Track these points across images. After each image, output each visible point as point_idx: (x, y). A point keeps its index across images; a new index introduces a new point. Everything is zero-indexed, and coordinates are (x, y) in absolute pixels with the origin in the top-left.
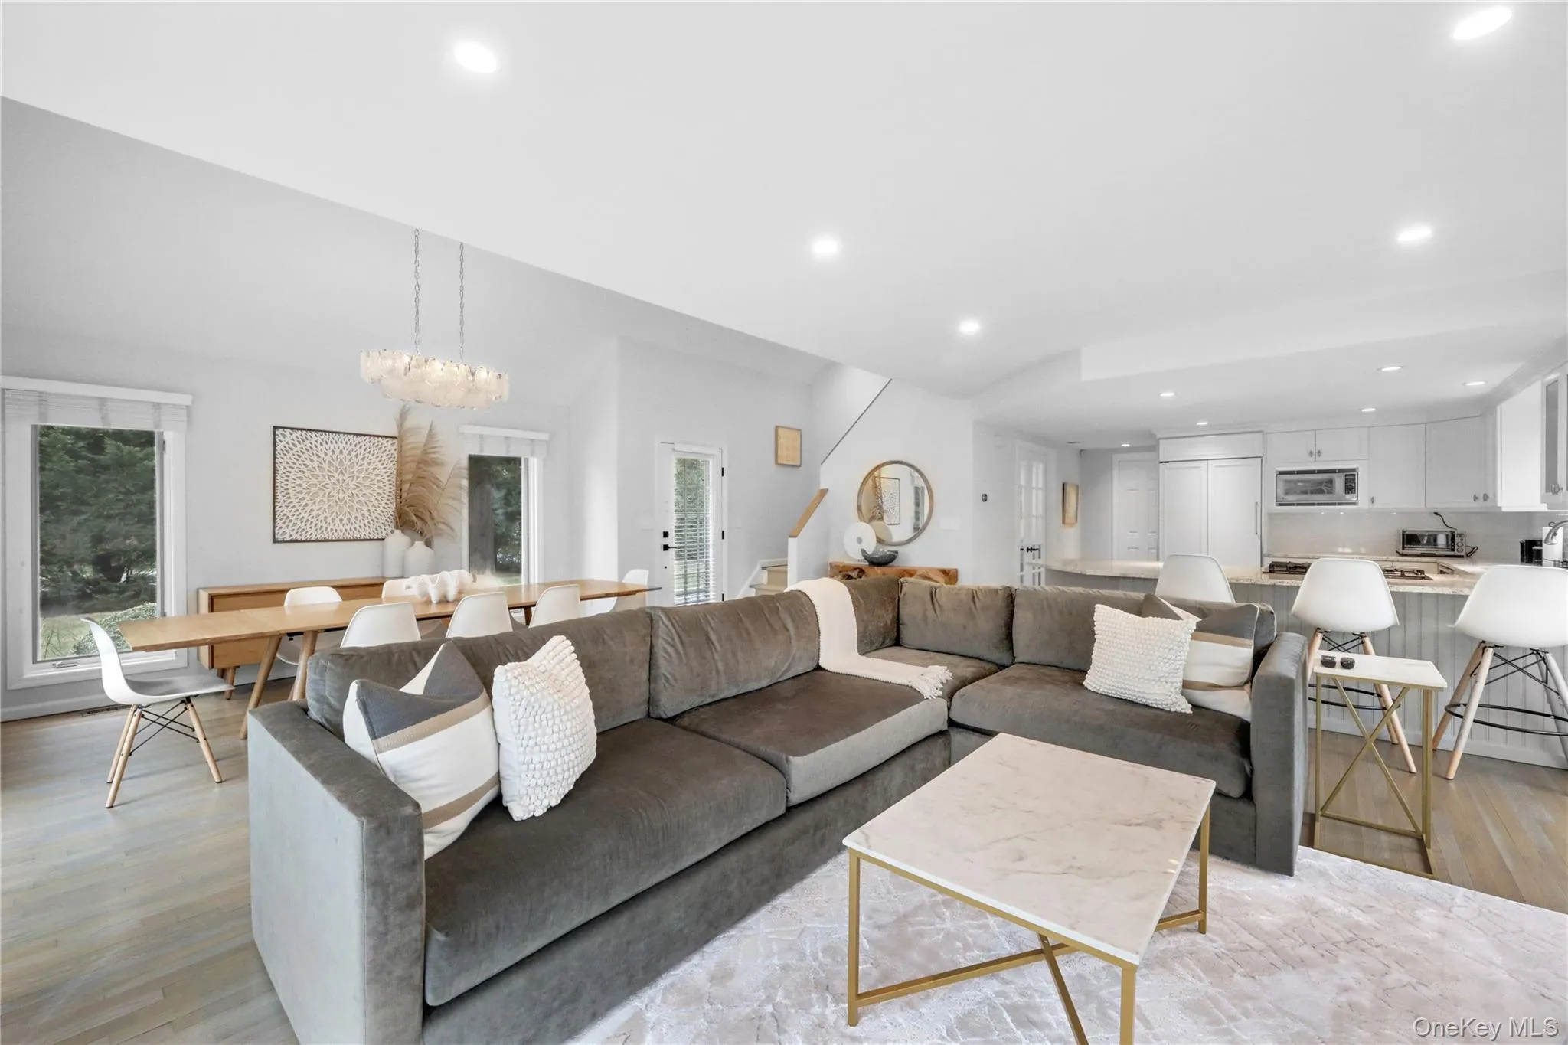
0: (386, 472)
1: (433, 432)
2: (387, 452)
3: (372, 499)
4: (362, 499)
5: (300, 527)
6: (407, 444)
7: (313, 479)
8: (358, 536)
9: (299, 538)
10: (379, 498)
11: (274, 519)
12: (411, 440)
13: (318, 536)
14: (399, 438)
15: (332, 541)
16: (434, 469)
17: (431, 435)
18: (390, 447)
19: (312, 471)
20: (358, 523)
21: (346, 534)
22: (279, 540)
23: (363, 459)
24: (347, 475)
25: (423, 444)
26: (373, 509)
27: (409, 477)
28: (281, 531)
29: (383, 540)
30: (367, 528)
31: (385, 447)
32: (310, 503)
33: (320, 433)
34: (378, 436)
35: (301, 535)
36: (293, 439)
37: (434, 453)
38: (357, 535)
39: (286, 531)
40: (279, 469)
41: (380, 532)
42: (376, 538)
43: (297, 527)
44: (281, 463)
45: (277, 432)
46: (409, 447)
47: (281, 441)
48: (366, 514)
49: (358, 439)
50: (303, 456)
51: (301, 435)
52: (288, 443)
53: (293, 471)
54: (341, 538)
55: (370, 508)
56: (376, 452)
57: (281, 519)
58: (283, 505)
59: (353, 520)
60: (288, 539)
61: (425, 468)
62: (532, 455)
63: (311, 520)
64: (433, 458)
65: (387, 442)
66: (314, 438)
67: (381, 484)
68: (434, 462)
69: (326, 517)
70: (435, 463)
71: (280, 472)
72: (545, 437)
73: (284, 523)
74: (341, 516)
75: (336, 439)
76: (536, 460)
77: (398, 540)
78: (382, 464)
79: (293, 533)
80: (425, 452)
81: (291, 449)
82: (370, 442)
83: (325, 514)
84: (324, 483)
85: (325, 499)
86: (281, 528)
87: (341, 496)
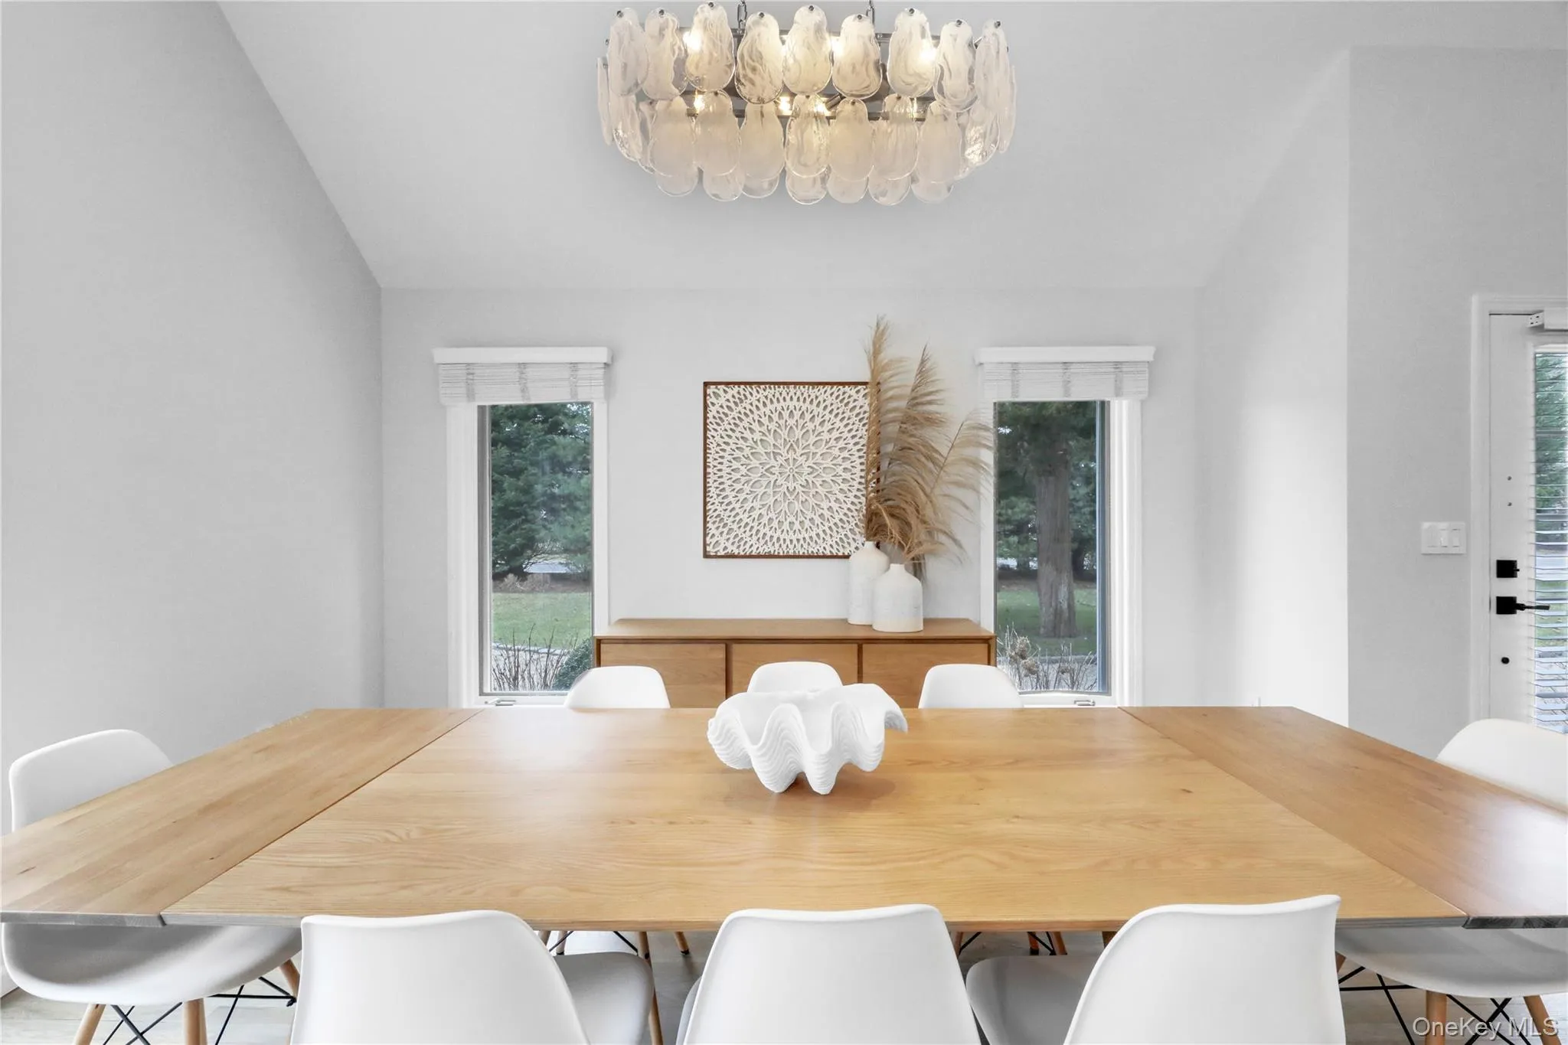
0: (856, 444)
1: (928, 365)
2: (857, 410)
3: (835, 489)
4: (820, 489)
5: (737, 535)
6: (886, 391)
7: (754, 461)
8: (815, 551)
9: (736, 552)
10: (845, 487)
11: (705, 522)
12: (894, 382)
13: (761, 550)
14: (875, 386)
15: (778, 557)
16: (930, 434)
17: (923, 372)
18: (861, 400)
19: (752, 448)
20: (815, 529)
21: (798, 546)
22: (712, 554)
23: (822, 423)
24: (799, 451)
25: (909, 390)
26: (835, 506)
27: (889, 448)
28: (714, 541)
29: (847, 557)
30: (828, 538)
31: (855, 401)
32: (750, 497)
33: (763, 387)
34: (843, 384)
35: (739, 547)
36: (728, 400)
37: (930, 403)
38: (813, 549)
39: (721, 542)
40: (711, 446)
41: (846, 545)
42: (840, 554)
43: (734, 534)
44: (713, 437)
45: (708, 391)
46: (890, 393)
47: (713, 404)
48: (827, 514)
49: (813, 392)
50: (741, 425)
51: (739, 393)
52: (722, 407)
53: (728, 448)
54: (791, 552)
55: (833, 504)
56: (841, 411)
57: (714, 523)
58: (716, 502)
59: (807, 524)
60: (722, 553)
61: (915, 432)
62: (1118, 393)
63: (751, 524)
64: (929, 413)
65: (858, 392)
66: (756, 395)
67: (847, 465)
68: (928, 419)
69: (770, 519)
70: (931, 421)
71: (712, 451)
72: (1145, 353)
73: (718, 528)
74: (792, 519)
75: (784, 394)
76: (1125, 403)
77: (867, 556)
78: (850, 431)
79: (728, 545)
80: (915, 401)
81: (726, 415)
82: (832, 394)
83: (770, 515)
84: (768, 466)
85: (770, 491)
86: (713, 535)
87: (791, 485)
